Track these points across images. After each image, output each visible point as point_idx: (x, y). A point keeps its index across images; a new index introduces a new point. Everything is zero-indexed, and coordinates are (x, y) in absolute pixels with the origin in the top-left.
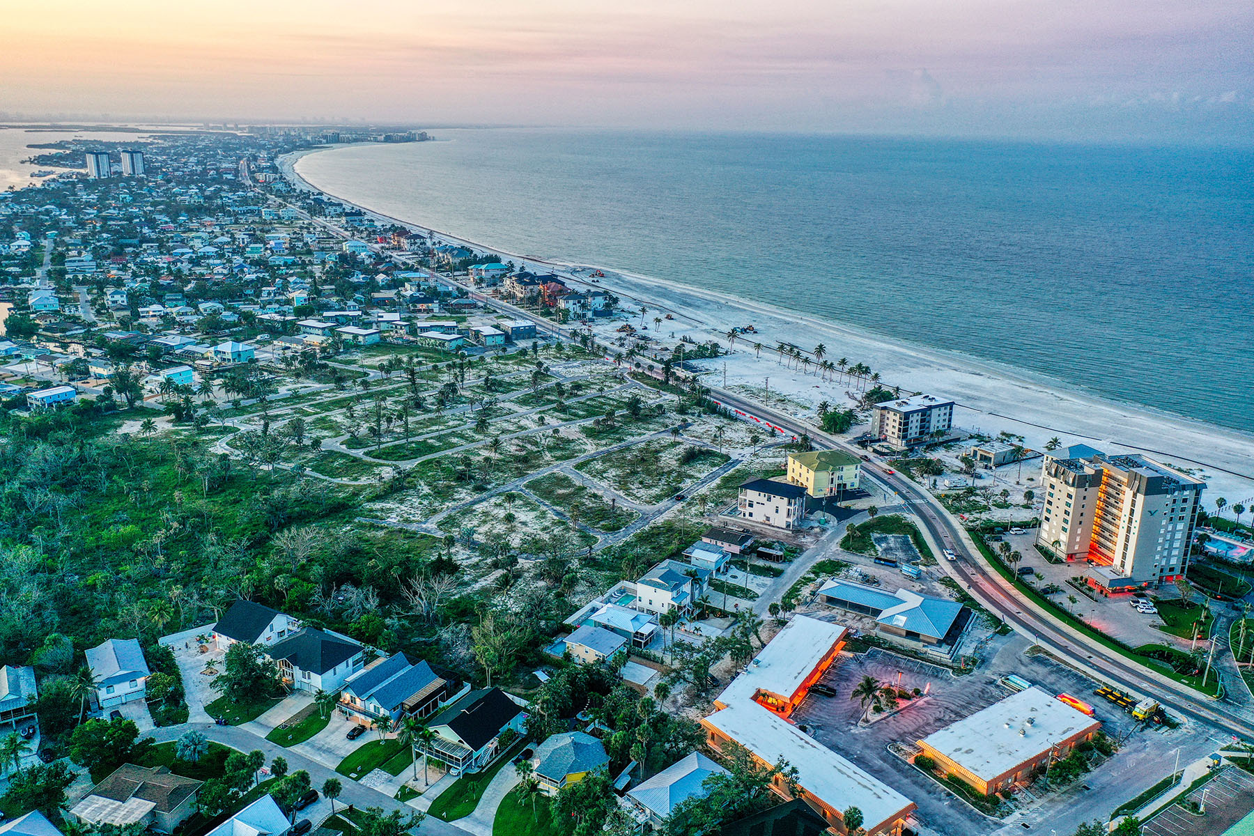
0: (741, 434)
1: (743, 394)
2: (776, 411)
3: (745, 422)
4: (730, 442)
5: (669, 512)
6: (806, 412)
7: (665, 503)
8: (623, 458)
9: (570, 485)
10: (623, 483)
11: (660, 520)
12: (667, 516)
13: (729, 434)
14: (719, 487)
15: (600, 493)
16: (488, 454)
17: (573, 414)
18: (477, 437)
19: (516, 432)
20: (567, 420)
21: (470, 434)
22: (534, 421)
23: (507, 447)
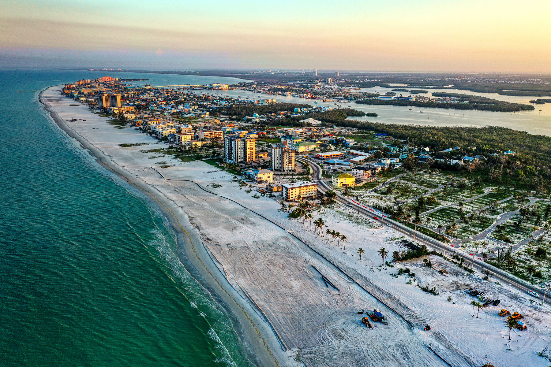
0: (370, 201)
1: (371, 221)
2: (354, 211)
3: (369, 206)
4: (375, 198)
5: (390, 180)
6: (339, 210)
7: (393, 181)
8: (414, 193)
9: (425, 186)
10: (408, 187)
11: (392, 179)
12: (391, 179)
13: (376, 201)
14: (377, 185)
15: (413, 184)
16: (464, 195)
17: (452, 211)
18: (479, 201)
19: (467, 203)
20: (452, 208)
21: (485, 203)
22: (466, 208)
23: (461, 197)
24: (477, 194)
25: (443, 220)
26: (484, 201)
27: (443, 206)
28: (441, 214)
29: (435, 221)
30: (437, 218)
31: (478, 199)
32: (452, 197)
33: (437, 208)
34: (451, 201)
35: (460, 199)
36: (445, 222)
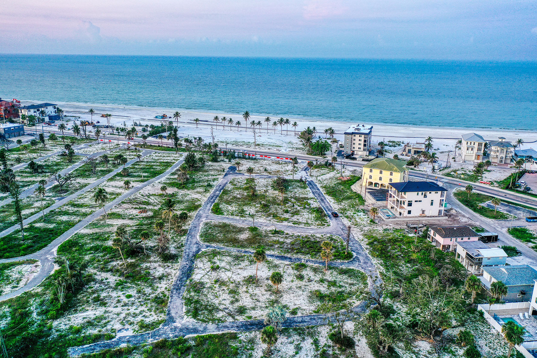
0: (276, 166)
2: (266, 150)
4: (280, 172)
6: (283, 148)
7: (332, 221)
9: (238, 229)
16: (119, 222)
17: (139, 176)
18: (83, 210)
19: (115, 198)
20: (142, 181)
21: (71, 209)
22: (116, 187)
23: (128, 212)
24: (83, 236)
25: (148, 162)
26: (73, 214)
27: (159, 181)
28: (155, 169)
29: (158, 160)
30: (157, 162)
31: (85, 215)
32: (150, 207)
33: (167, 176)
34: (149, 196)
35: (130, 206)
36: (145, 160)
